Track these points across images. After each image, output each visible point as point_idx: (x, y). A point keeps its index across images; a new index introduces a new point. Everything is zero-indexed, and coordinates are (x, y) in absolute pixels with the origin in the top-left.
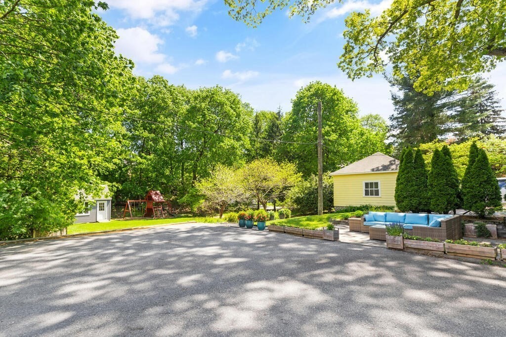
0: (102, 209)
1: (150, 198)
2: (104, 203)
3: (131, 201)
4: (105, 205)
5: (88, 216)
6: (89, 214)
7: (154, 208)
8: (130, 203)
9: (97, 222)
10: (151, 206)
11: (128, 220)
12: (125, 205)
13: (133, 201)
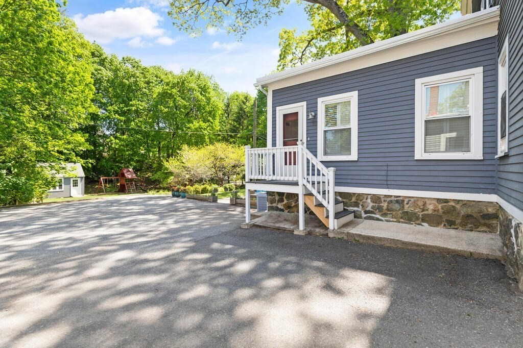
0: (75, 184)
1: (123, 175)
2: (77, 180)
3: (104, 178)
4: (78, 182)
5: (62, 191)
6: (63, 190)
7: (127, 184)
8: (103, 179)
9: (71, 197)
10: (124, 182)
11: (101, 195)
12: (98, 182)
13: (106, 178)
